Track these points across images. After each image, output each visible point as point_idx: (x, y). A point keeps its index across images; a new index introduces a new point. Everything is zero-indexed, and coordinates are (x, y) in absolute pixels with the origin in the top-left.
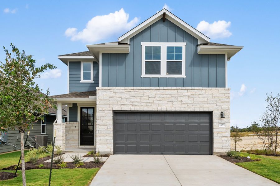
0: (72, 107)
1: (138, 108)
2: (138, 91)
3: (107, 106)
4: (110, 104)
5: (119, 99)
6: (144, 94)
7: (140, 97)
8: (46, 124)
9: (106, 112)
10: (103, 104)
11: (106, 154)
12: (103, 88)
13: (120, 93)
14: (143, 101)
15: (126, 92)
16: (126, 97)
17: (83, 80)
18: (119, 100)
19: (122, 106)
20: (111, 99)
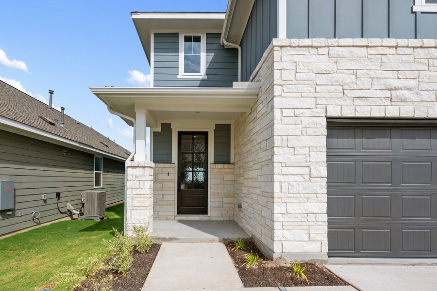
0: (160, 131)
1: (412, 108)
2: (410, 51)
3: (310, 103)
4: (317, 95)
5: (349, 79)
6: (431, 61)
7: (416, 74)
8: (102, 172)
9: (306, 121)
10: (295, 95)
11: (307, 260)
12: (295, 41)
13: (353, 59)
14: (426, 86)
15: (369, 57)
16: (373, 74)
17: (185, 72)
18: (348, 81)
19: (358, 102)
20: (321, 79)
